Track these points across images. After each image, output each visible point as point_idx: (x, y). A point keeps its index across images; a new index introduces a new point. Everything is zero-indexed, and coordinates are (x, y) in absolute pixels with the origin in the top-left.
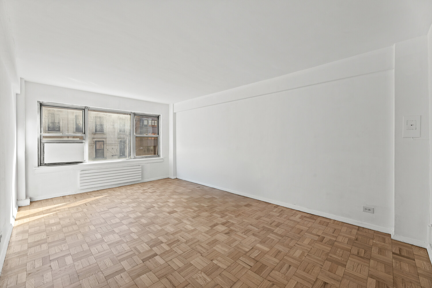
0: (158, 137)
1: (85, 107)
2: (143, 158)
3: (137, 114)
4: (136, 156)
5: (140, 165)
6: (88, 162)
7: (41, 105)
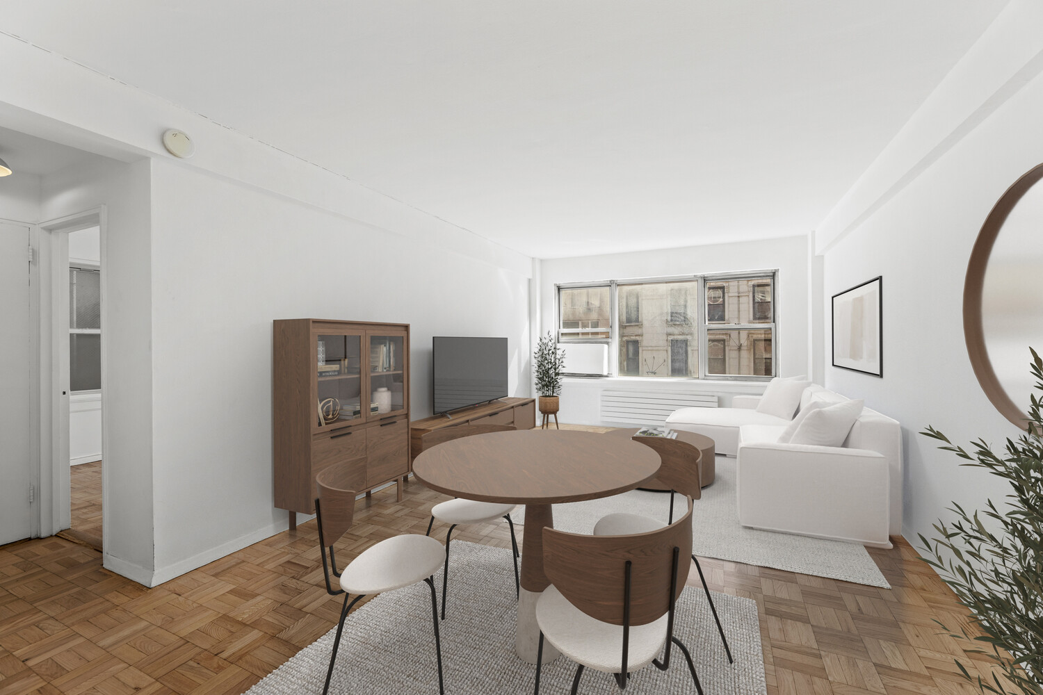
0: (773, 330)
1: (610, 281)
2: (728, 380)
3: (711, 278)
4: (710, 372)
5: (715, 394)
6: (617, 377)
7: (559, 289)
